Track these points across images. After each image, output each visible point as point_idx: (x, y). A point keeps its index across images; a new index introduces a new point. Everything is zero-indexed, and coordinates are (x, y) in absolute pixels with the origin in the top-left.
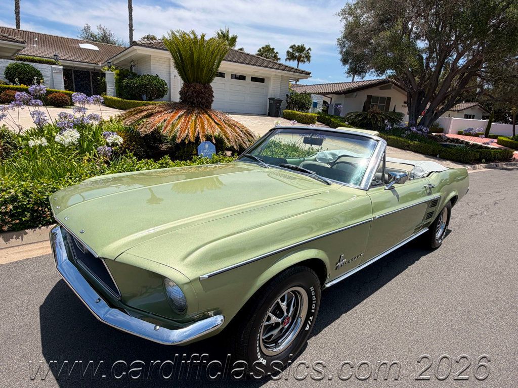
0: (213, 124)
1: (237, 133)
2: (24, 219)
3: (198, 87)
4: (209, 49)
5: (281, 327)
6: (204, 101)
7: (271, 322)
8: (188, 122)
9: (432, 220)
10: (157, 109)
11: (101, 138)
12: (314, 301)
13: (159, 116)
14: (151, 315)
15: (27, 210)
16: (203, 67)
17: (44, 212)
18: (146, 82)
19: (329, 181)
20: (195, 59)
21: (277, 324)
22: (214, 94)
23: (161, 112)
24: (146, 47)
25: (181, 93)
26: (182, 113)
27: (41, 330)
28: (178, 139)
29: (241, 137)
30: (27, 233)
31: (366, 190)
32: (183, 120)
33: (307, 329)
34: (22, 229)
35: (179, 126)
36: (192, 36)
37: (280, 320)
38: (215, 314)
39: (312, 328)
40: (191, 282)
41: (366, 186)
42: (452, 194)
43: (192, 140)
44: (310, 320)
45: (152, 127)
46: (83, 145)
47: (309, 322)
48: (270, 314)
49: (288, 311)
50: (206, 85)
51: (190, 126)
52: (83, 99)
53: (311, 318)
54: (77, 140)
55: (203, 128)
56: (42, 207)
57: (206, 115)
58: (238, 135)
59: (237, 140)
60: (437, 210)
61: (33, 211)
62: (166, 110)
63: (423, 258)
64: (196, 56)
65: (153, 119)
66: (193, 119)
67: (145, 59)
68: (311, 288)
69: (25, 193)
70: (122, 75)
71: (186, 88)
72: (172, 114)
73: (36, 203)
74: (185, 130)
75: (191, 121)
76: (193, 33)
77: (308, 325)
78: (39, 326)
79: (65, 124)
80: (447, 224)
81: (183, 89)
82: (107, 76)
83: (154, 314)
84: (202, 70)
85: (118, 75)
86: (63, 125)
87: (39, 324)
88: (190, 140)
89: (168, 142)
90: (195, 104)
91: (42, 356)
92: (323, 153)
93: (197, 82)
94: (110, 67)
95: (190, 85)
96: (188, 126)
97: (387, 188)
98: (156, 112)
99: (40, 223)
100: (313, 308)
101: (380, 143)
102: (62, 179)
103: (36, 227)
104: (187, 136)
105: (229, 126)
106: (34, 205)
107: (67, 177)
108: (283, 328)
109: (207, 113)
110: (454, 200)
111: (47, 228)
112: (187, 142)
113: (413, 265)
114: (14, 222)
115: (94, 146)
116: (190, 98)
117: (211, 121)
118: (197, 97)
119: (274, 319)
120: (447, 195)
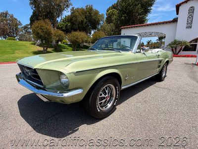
5: (106, 99)
9: (160, 69)
19: (121, 51)
40: (70, 73)
41: (134, 52)
42: (167, 60)
48: (101, 93)
60: (162, 65)
97: (142, 53)
100: (117, 96)
119: (103, 95)
120: (165, 60)
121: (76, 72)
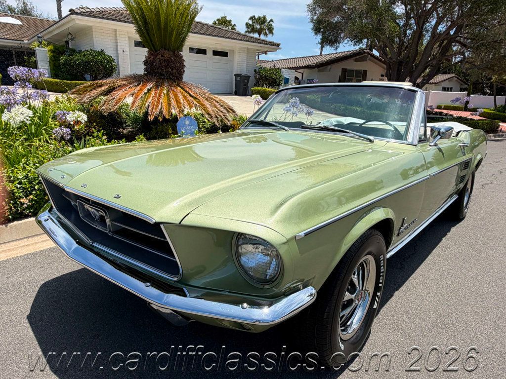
0: (189, 98)
1: (216, 107)
3: (167, 55)
4: (178, 8)
5: (354, 304)
6: (175, 71)
8: (160, 96)
9: (462, 185)
10: (119, 83)
12: (382, 272)
13: (123, 90)
14: (226, 293)
16: (172, 31)
18: (89, 58)
19: (371, 138)
20: (162, 21)
21: (351, 301)
22: (185, 63)
23: (125, 85)
24: (87, 16)
25: (145, 63)
26: (151, 86)
27: (39, 343)
28: (150, 116)
29: (222, 112)
31: (415, 145)
32: (153, 93)
33: (375, 307)
35: (149, 101)
37: (353, 296)
39: (378, 305)
40: (288, 242)
41: (415, 141)
43: (168, 117)
44: (378, 296)
45: (117, 103)
47: (377, 298)
50: (176, 52)
51: (163, 100)
52: (27, 72)
53: (378, 294)
54: (29, 119)
55: (178, 102)
57: (179, 88)
58: (219, 110)
59: (218, 116)
60: (469, 173)
62: (130, 84)
63: (453, 229)
64: (162, 17)
65: (117, 94)
66: (165, 92)
67: (86, 31)
68: (381, 257)
70: (57, 52)
71: (152, 57)
72: (138, 88)
74: (157, 106)
75: (163, 95)
77: (376, 302)
78: (34, 338)
79: (10, 100)
80: (471, 191)
81: (149, 57)
82: (38, 54)
83: (230, 292)
84: (171, 34)
85: (52, 51)
86: (8, 101)
87: (34, 336)
88: (164, 118)
89: (129, 126)
90: (163, 75)
91: (52, 373)
92: (328, 121)
93: (165, 49)
94: (40, 43)
95: (156, 53)
96: (161, 101)
97: (432, 144)
98: (119, 86)
100: (381, 281)
101: (418, 93)
102: (17, 166)
104: (161, 112)
105: (207, 99)
107: (23, 164)
109: (178, 85)
111: (6, 226)
112: (160, 119)
113: (447, 237)
115: (44, 129)
116: (158, 69)
117: (186, 94)
118: (166, 67)
119: (348, 296)
120: (475, 158)
121: (302, 234)
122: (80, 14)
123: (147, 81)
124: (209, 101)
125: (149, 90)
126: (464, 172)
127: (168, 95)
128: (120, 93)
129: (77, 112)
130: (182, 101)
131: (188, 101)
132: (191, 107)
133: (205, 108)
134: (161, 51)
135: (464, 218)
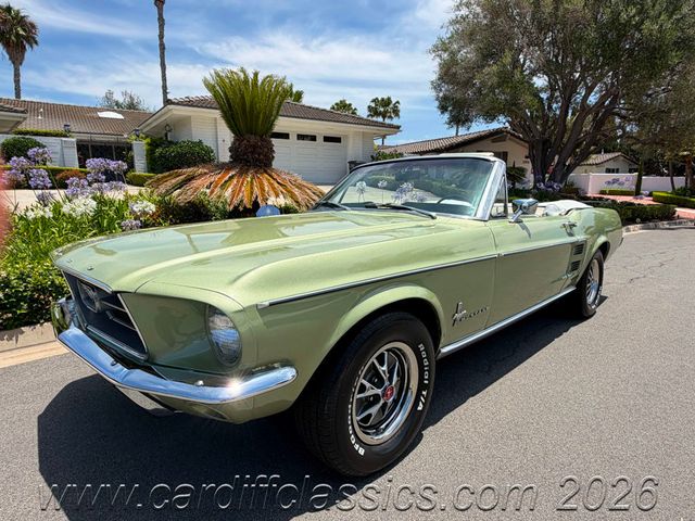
0: (276, 185)
1: (308, 195)
2: (18, 312)
3: (253, 139)
4: (265, 90)
5: (382, 402)
6: (262, 157)
7: (367, 394)
8: (242, 184)
10: (200, 171)
11: (127, 213)
12: (426, 366)
13: (203, 178)
15: (23, 299)
16: (259, 114)
17: (48, 303)
18: (185, 150)
19: (434, 214)
20: (248, 105)
21: (376, 398)
22: (274, 149)
23: (206, 173)
24: (185, 105)
25: (231, 150)
26: (234, 173)
28: (230, 205)
29: (314, 200)
30: (23, 332)
31: (485, 221)
32: (235, 181)
33: (420, 408)
34: (16, 327)
35: (230, 189)
36: (242, 76)
37: (379, 391)
38: (283, 366)
39: (427, 407)
40: (244, 310)
41: (484, 216)
43: (249, 206)
44: (423, 396)
45: (194, 193)
46: (103, 222)
47: (422, 398)
48: (365, 382)
49: (390, 379)
50: (264, 136)
51: (245, 188)
53: (424, 393)
54: (93, 210)
55: (262, 189)
56: (44, 294)
57: (266, 175)
58: (310, 197)
59: (309, 204)
60: (585, 259)
61: (32, 300)
62: (212, 172)
63: (573, 329)
64: (248, 99)
65: (195, 183)
66: (249, 180)
67: (184, 122)
68: (419, 346)
69: (22, 277)
70: (153, 145)
71: (238, 143)
72: (219, 176)
73: (35, 289)
74: (238, 194)
75: (246, 182)
76: (243, 71)
77: (420, 403)
78: (37, 438)
79: (77, 191)
80: (600, 284)
81: (234, 143)
82: (134, 148)
83: (194, 370)
84: (258, 117)
85: (149, 144)
87: (37, 436)
88: (245, 207)
90: (250, 162)
91: (39, 474)
93: (252, 134)
94: (138, 136)
95: (242, 138)
96: (243, 189)
97: (512, 221)
98: (199, 175)
99: (41, 318)
100: (426, 377)
101: (497, 164)
103: (35, 324)
104: (242, 201)
105: (297, 187)
106: (32, 292)
108: (385, 404)
109: (266, 172)
110: (605, 248)
112: (241, 209)
113: (561, 338)
114: (5, 317)
116: (243, 155)
117: (272, 181)
118: (252, 153)
119: (371, 390)
120: (595, 240)
121: (267, 303)
122: (178, 104)
123: (229, 169)
124: (300, 189)
125: (231, 178)
126: (578, 258)
127: (252, 182)
128: (199, 181)
129: (145, 202)
130: (266, 189)
131: (274, 188)
132: (277, 196)
133: (292, 196)
134: (247, 136)
135: (592, 316)
